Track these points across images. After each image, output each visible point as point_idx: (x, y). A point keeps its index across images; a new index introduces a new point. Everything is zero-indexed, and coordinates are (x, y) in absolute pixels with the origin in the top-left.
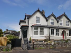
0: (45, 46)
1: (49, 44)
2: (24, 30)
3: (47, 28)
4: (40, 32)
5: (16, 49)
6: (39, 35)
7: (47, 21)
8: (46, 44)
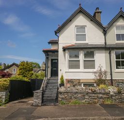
0: (87, 99)
1: (100, 93)
3: (104, 51)
4: (85, 61)
5: (19, 102)
7: (105, 33)
8: (90, 91)
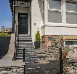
2: (20, 14)
6: (64, 23)
